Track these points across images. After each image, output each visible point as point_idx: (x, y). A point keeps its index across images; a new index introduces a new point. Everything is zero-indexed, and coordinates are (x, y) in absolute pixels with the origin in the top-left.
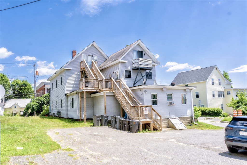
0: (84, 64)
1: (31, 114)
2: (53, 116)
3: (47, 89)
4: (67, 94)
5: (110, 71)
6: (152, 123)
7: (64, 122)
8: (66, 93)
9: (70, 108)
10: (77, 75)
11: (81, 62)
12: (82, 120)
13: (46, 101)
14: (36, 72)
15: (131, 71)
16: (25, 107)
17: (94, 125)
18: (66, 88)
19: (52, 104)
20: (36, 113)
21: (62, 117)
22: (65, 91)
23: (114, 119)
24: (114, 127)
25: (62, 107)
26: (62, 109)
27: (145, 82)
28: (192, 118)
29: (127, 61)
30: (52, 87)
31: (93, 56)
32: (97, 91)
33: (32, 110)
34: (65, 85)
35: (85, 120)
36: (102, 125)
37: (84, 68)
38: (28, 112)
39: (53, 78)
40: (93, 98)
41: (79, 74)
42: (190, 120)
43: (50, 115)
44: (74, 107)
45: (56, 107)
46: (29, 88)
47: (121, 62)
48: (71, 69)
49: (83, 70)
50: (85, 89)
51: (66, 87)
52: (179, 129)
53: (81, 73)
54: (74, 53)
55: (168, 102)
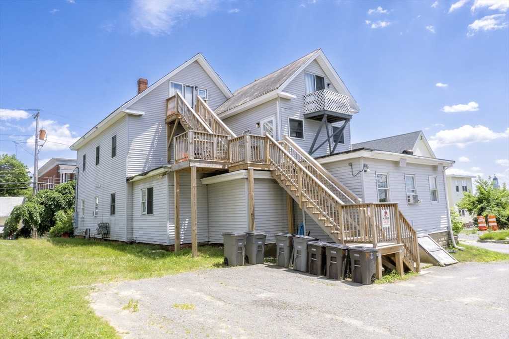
0: (178, 104)
1: (25, 233)
2: (85, 237)
3: (66, 174)
4: (132, 178)
5: (249, 121)
6: (401, 251)
7: (130, 256)
8: (129, 175)
9: (140, 214)
10: (157, 132)
11: (168, 100)
12: (186, 248)
13: (64, 199)
14: (39, 133)
15: (302, 121)
16: (9, 216)
17: (226, 263)
18: (127, 164)
19: (82, 207)
20: (38, 230)
21: (113, 241)
22: (127, 170)
23: (288, 245)
24: (286, 266)
25: (113, 212)
26: (113, 218)
27: (332, 149)
28: (449, 234)
29: (295, 97)
30: (84, 165)
31: (196, 87)
32: (226, 168)
33: (25, 221)
34: (127, 155)
35: (195, 247)
36: (248, 261)
37: (178, 114)
38: (17, 229)
39: (86, 141)
40: (207, 188)
41: (163, 128)
42: (445, 240)
43: (76, 233)
44: (154, 213)
45: (97, 213)
46: (21, 173)
47: (281, 98)
48: (143, 113)
49: (174, 117)
50: (195, 161)
51: (127, 160)
52: (446, 265)
53: (166, 127)
54: (142, 84)
55: (409, 197)
